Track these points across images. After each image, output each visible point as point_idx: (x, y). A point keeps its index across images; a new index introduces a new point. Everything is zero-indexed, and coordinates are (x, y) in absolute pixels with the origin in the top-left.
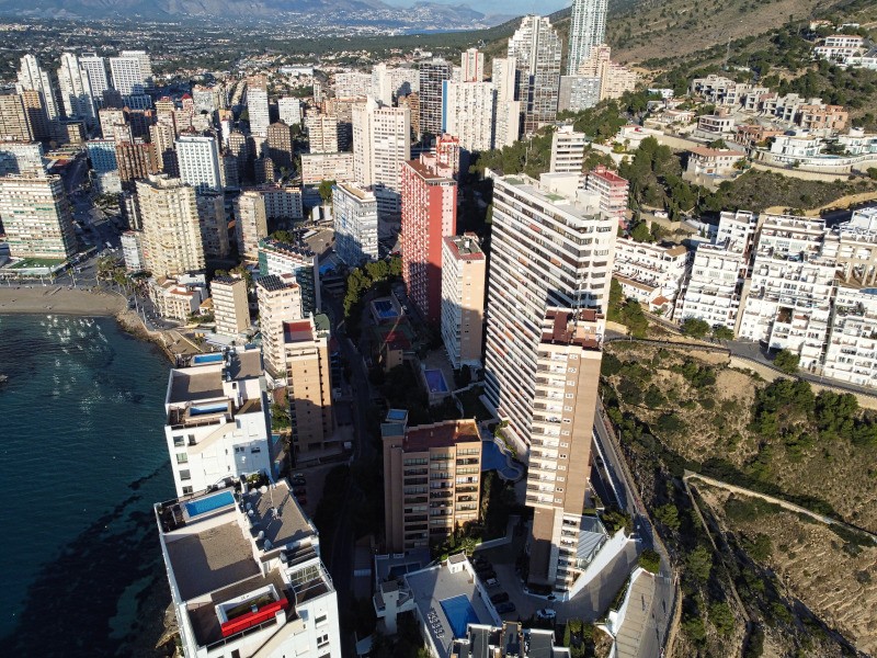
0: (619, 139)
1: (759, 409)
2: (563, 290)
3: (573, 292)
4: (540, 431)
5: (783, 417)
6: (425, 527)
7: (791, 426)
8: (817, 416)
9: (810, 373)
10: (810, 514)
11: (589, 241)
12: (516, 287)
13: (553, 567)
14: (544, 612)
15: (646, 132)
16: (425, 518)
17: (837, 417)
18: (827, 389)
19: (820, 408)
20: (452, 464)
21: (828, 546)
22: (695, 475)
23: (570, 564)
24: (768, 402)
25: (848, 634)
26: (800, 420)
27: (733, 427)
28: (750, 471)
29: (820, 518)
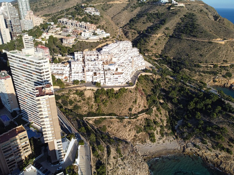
0: (43, 37)
1: (95, 97)
2: (39, 81)
3: (41, 81)
4: (43, 121)
5: (101, 98)
6: (15, 163)
7: (103, 99)
8: (108, 95)
9: (103, 86)
10: (112, 117)
11: (42, 66)
12: (24, 83)
13: (58, 155)
14: (59, 168)
15: (50, 34)
16: (14, 160)
17: (111, 94)
18: (108, 88)
19: (107, 93)
20: (18, 141)
21: (117, 122)
22: (86, 118)
23: (62, 153)
24: (97, 95)
25: (126, 139)
26: (104, 97)
27: (91, 103)
28: (97, 112)
29: (114, 117)
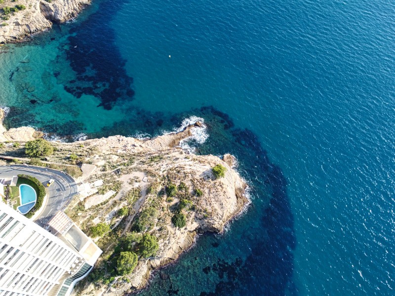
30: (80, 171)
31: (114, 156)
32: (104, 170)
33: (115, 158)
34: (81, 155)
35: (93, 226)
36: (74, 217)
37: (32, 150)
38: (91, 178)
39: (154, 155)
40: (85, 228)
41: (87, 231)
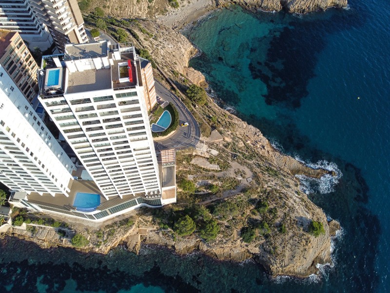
20: (17, 51)
30: (209, 133)
31: (242, 142)
32: (226, 146)
33: (241, 144)
34: (219, 122)
35: (186, 179)
36: (179, 162)
37: (192, 92)
38: (212, 144)
39: (273, 168)
40: (179, 175)
41: (179, 179)
